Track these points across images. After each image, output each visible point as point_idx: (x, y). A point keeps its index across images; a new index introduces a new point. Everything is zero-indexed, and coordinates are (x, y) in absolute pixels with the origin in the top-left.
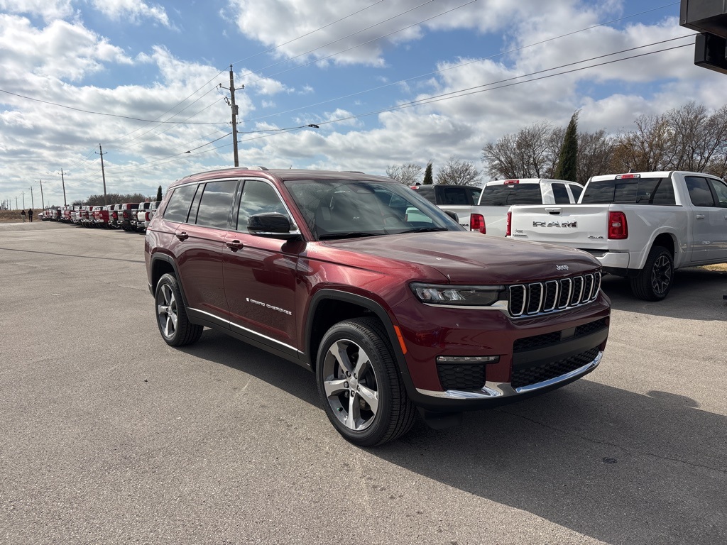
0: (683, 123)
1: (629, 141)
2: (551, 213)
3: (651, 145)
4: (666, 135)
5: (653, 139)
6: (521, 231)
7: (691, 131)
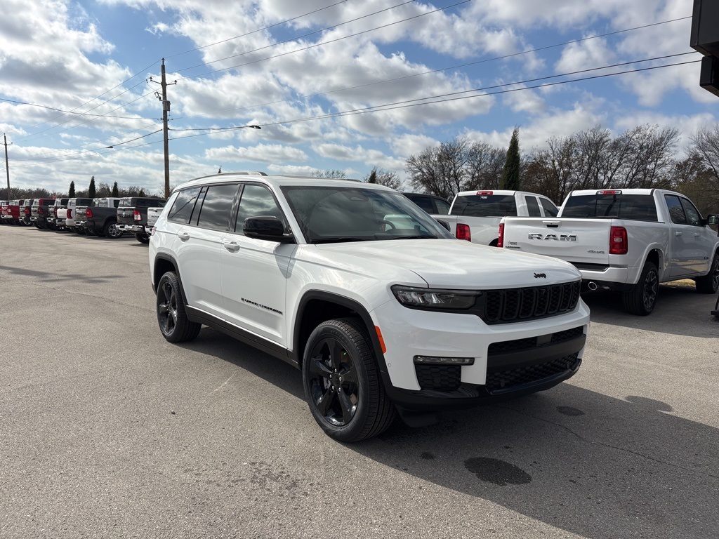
0: (590, 145)
1: (541, 158)
2: (549, 226)
3: (561, 164)
4: (574, 155)
5: (563, 159)
6: (515, 243)
7: (597, 152)
